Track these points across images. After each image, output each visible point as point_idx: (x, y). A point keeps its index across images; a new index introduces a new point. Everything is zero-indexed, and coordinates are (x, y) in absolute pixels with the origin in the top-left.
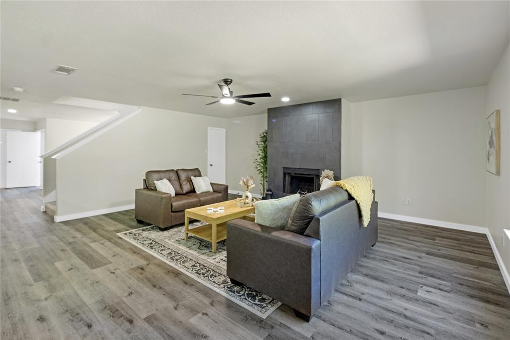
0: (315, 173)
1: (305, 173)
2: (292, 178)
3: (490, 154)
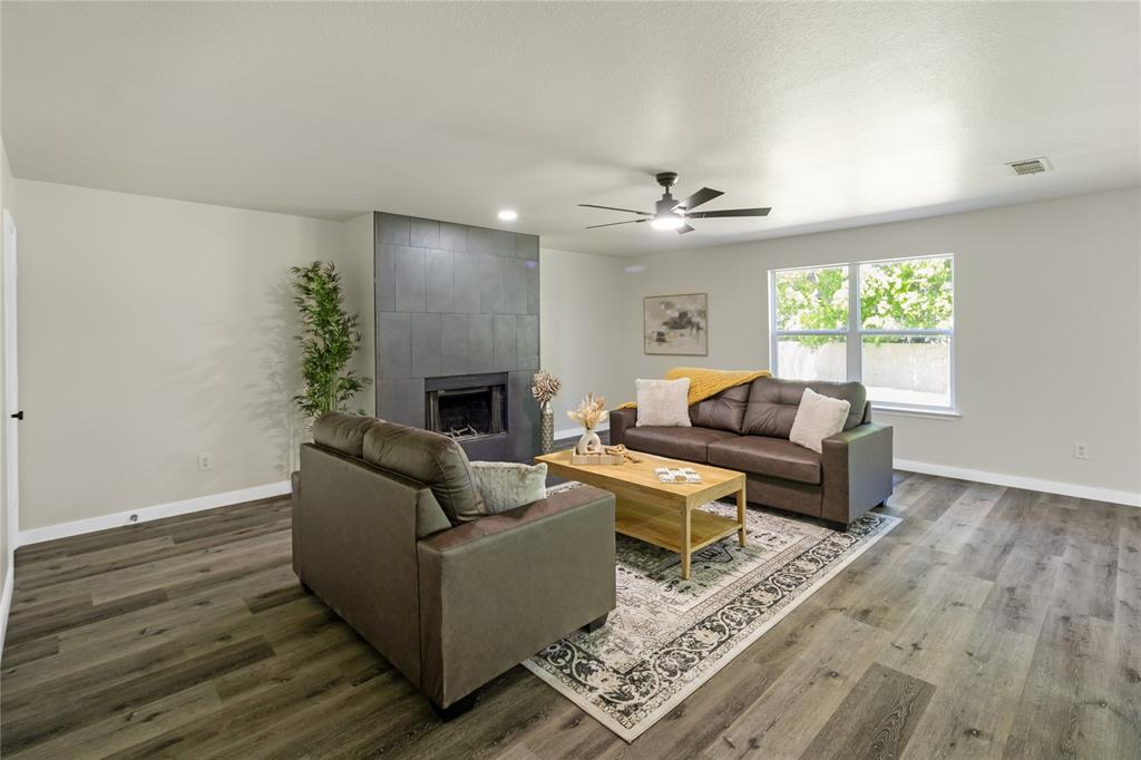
0: (496, 381)
2: (441, 400)
3: (673, 336)
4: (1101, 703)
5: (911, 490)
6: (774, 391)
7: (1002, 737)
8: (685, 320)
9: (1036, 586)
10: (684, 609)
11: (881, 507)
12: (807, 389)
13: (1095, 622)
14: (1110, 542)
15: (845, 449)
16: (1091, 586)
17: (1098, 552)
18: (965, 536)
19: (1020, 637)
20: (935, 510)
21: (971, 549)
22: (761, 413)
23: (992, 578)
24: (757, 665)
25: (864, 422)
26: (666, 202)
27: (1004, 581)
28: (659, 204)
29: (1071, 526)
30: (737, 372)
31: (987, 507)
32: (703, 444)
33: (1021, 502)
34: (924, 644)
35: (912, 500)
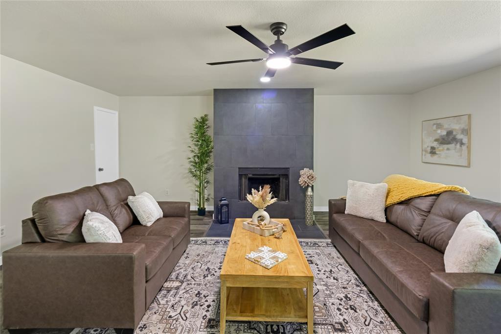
0: (283, 172)
1: (270, 173)
2: (250, 179)
3: (442, 150)
8: (451, 137)
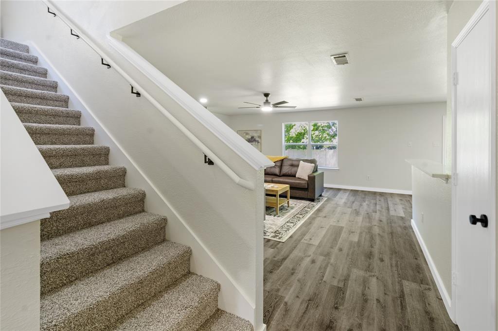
4: (375, 225)
5: (327, 191)
6: (290, 162)
7: (358, 232)
8: (253, 139)
9: (361, 209)
10: (281, 220)
11: (321, 196)
12: (301, 161)
13: (373, 214)
14: (375, 199)
15: (314, 177)
16: (372, 208)
17: (373, 201)
18: (343, 200)
19: (359, 217)
20: (335, 196)
21: (345, 203)
22: (286, 169)
23: (352, 208)
24: (305, 228)
25: (316, 171)
26: (267, 102)
27: (354, 208)
28: (265, 103)
29: (367, 197)
30: (278, 156)
31: (347, 194)
32: (271, 179)
33: (355, 192)
34: (340, 220)
35: (328, 194)
